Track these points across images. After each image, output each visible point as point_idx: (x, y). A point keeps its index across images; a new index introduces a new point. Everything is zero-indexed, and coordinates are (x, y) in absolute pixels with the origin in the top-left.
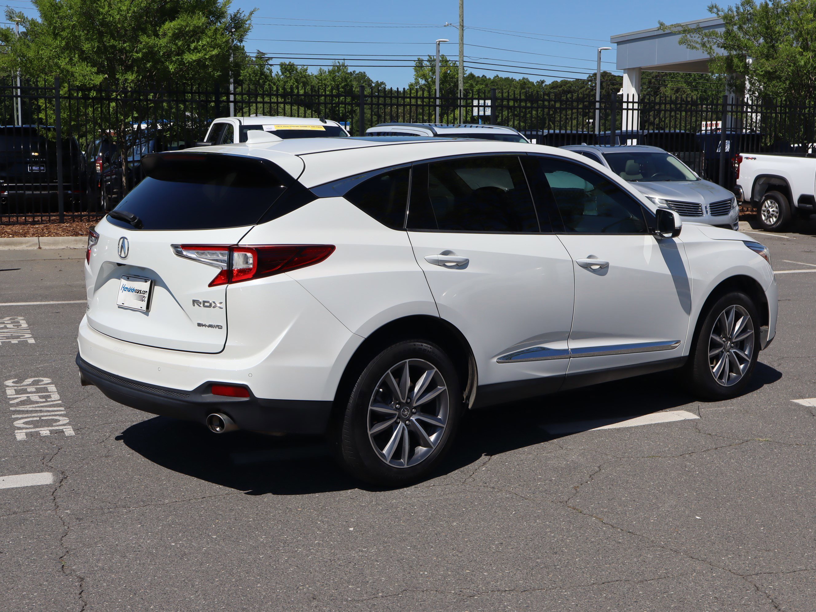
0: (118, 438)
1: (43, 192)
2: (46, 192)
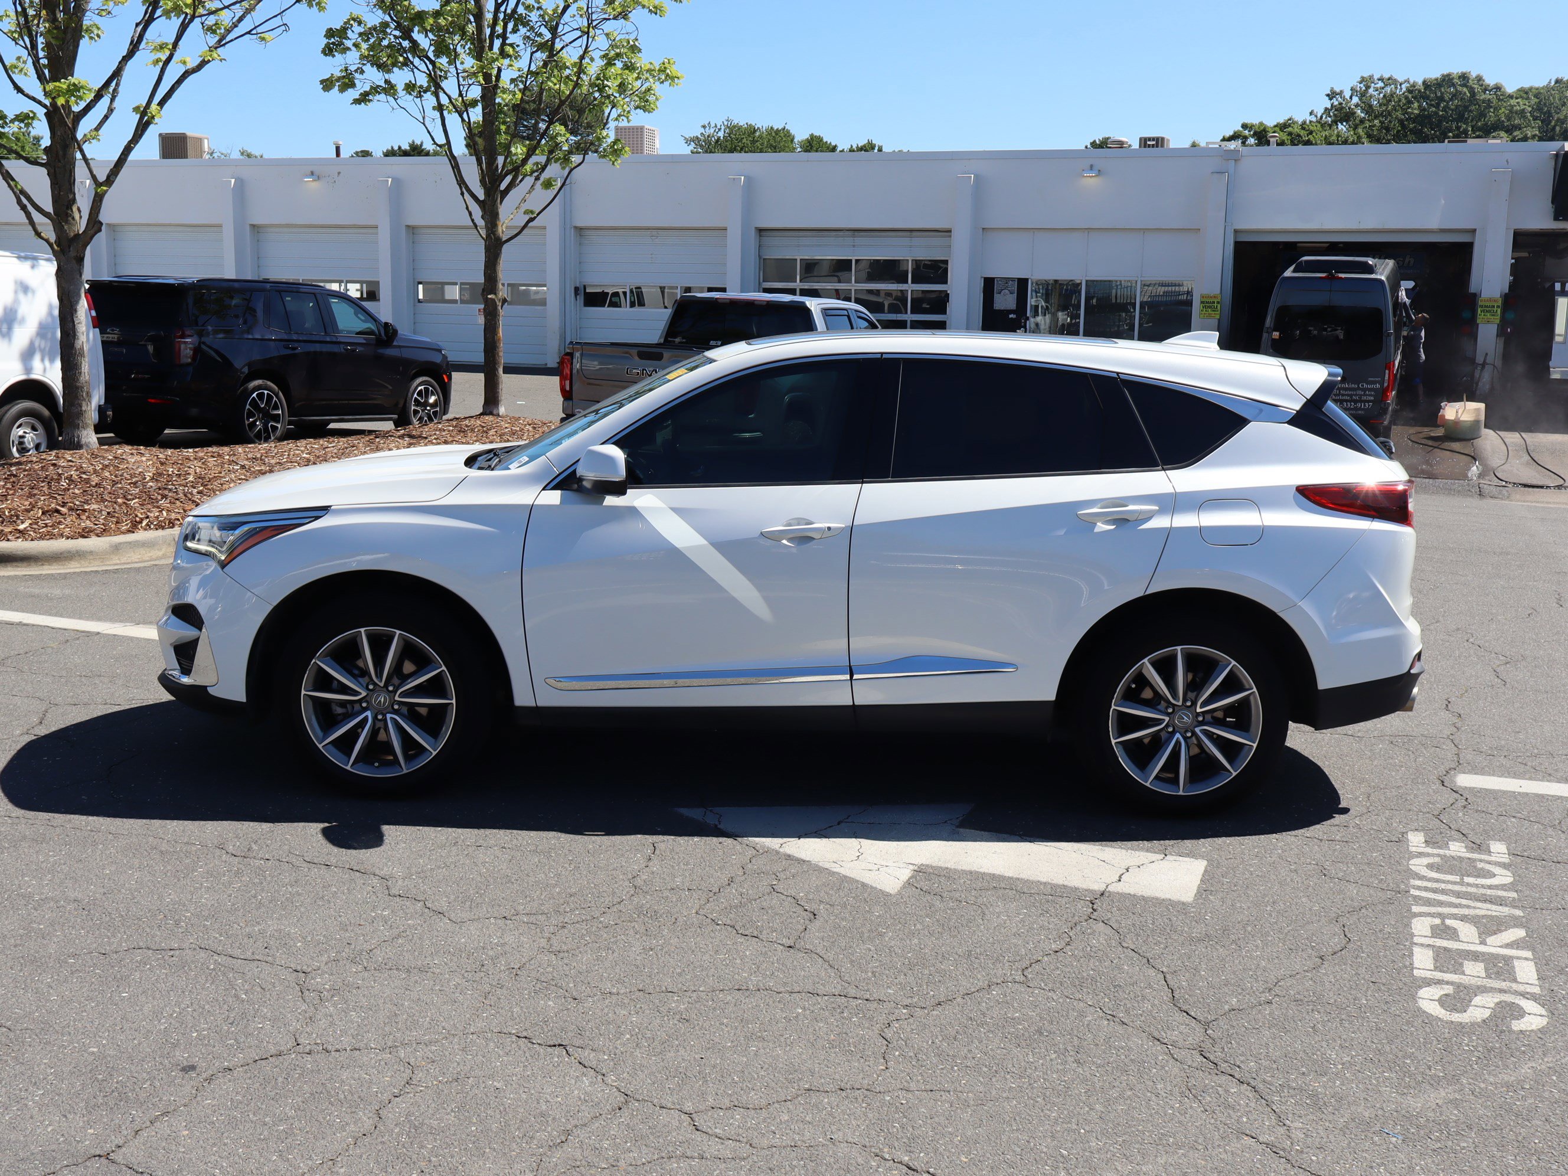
0: (1345, 811)
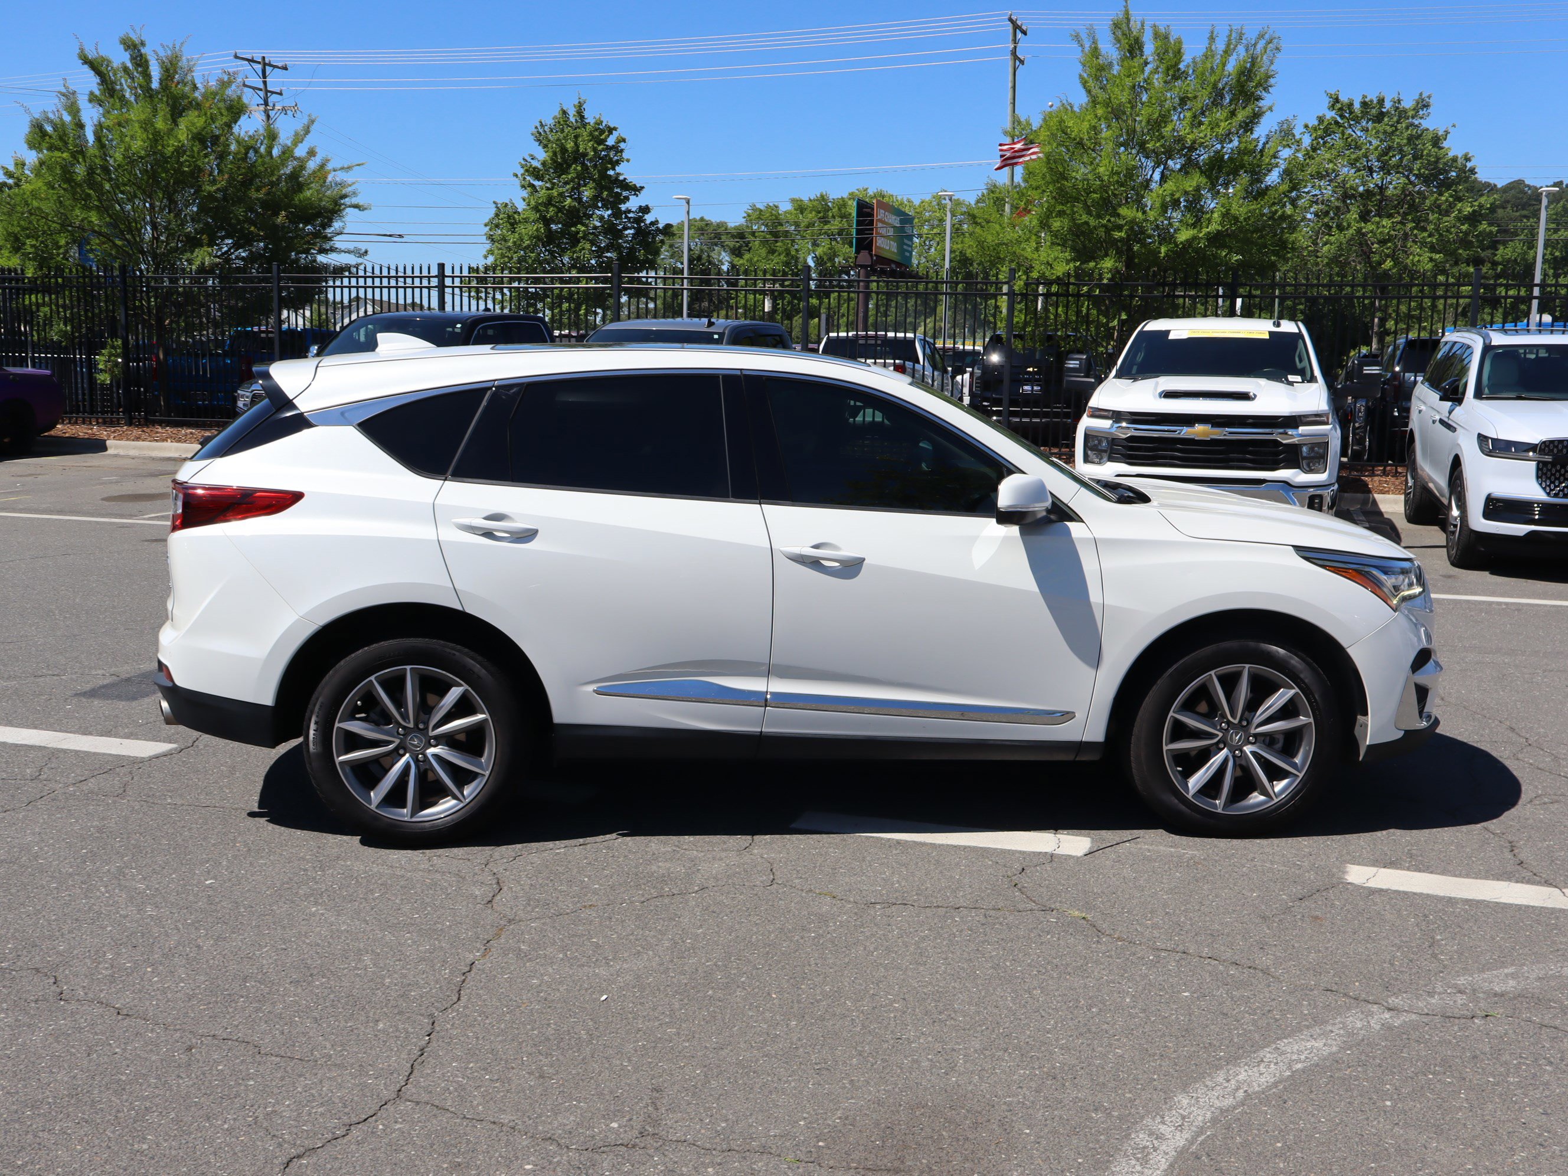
1: (1034, 420)
2: (1038, 420)
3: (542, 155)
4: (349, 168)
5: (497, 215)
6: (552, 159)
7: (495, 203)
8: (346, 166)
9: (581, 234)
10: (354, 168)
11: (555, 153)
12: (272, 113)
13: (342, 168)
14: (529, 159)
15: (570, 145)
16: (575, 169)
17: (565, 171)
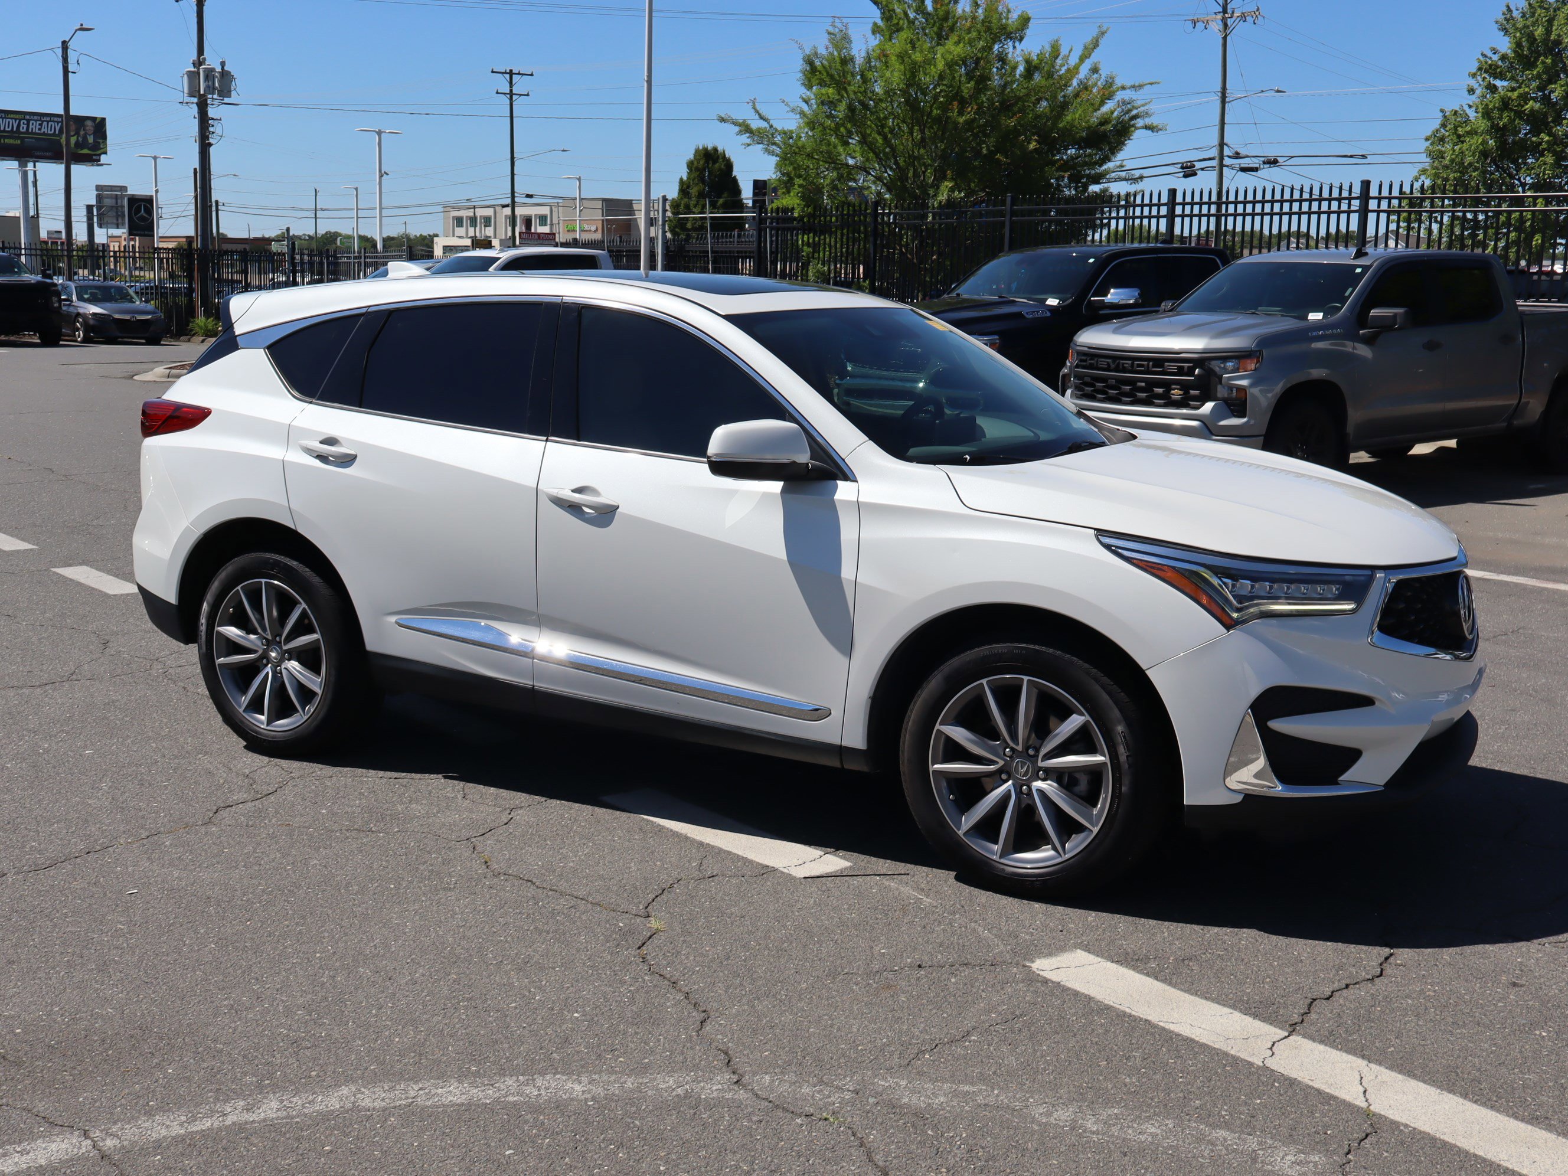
3: (1505, 45)
4: (1141, 86)
5: (1444, 126)
6: (1515, 52)
7: (1442, 111)
8: (1137, 84)
9: (1544, 146)
10: (1146, 87)
11: (1519, 45)
12: (1229, 22)
13: (1134, 87)
14: (1489, 54)
15: (1539, 31)
16: (1543, 62)
17: (1531, 65)
